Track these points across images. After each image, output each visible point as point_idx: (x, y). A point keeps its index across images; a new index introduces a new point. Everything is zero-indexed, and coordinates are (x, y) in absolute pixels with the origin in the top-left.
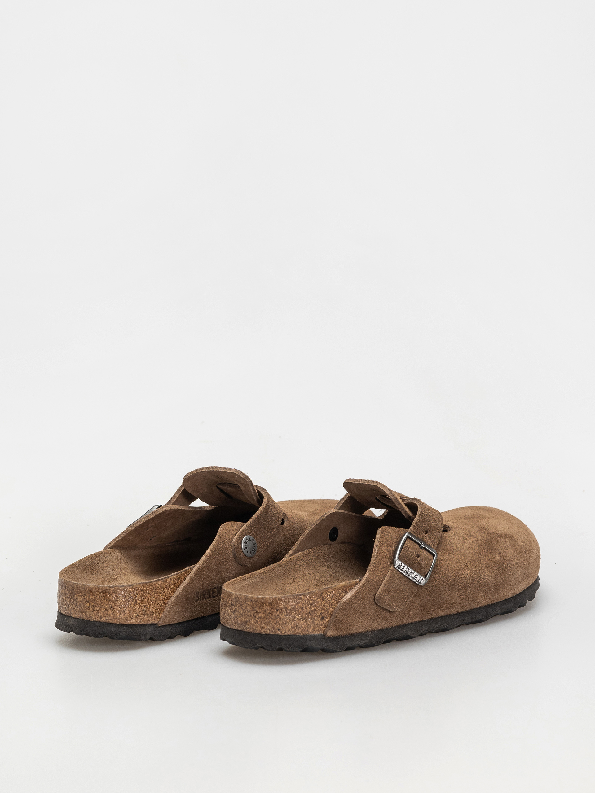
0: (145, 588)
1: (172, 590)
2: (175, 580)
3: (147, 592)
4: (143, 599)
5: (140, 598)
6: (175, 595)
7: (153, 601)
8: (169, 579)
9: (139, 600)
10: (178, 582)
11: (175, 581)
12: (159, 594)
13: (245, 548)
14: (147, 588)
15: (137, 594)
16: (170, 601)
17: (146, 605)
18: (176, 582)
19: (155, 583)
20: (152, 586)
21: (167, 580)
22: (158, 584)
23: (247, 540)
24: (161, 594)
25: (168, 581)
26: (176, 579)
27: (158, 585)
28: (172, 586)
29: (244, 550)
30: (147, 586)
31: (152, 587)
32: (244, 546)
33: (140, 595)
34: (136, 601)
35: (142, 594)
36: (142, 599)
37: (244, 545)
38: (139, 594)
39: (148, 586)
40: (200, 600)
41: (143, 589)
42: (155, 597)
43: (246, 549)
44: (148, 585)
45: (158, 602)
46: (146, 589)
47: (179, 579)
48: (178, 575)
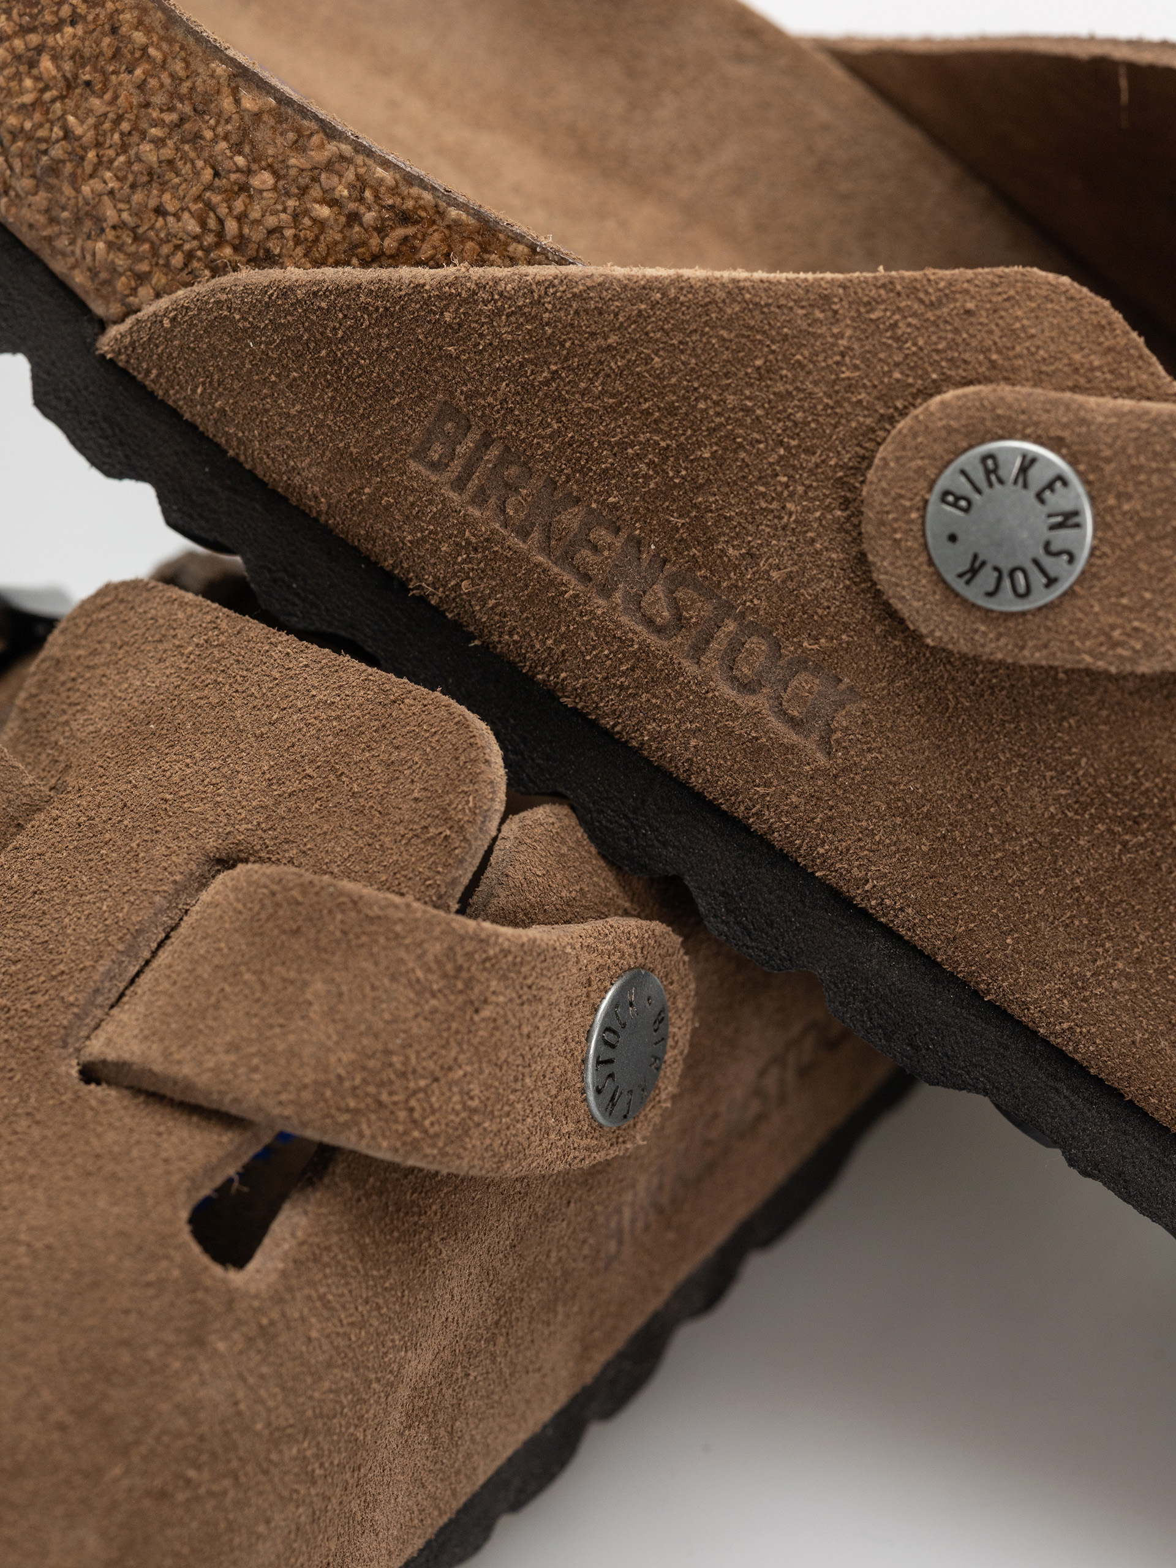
0: (139, 37)
1: (310, 235)
2: (368, 194)
3: (138, 72)
4: (88, 84)
5: (72, 57)
6: (293, 274)
7: (139, 159)
8: (332, 148)
9: (59, 68)
10: (381, 230)
11: (361, 200)
12: (200, 164)
13: (958, 498)
14: (152, 51)
15: (73, 23)
16: (248, 275)
17: (79, 131)
18: (369, 217)
19: (221, 69)
20: (191, 74)
21: (316, 139)
22: (237, 102)
23: (1024, 470)
24: (216, 174)
25: (320, 157)
26: (377, 197)
27: (227, 104)
28: (324, 211)
29: (943, 500)
30: (162, 38)
31: (182, 73)
32: (963, 479)
33: (83, 40)
34: (40, 49)
35: (101, 53)
36: (76, 76)
37: (963, 472)
38: (80, 30)
39: (165, 46)
40: (459, 484)
41: (124, 30)
42: (167, 152)
43: (955, 505)
44: (171, 41)
45: (167, 197)
46: (144, 49)
47: (405, 218)
48: (415, 191)
